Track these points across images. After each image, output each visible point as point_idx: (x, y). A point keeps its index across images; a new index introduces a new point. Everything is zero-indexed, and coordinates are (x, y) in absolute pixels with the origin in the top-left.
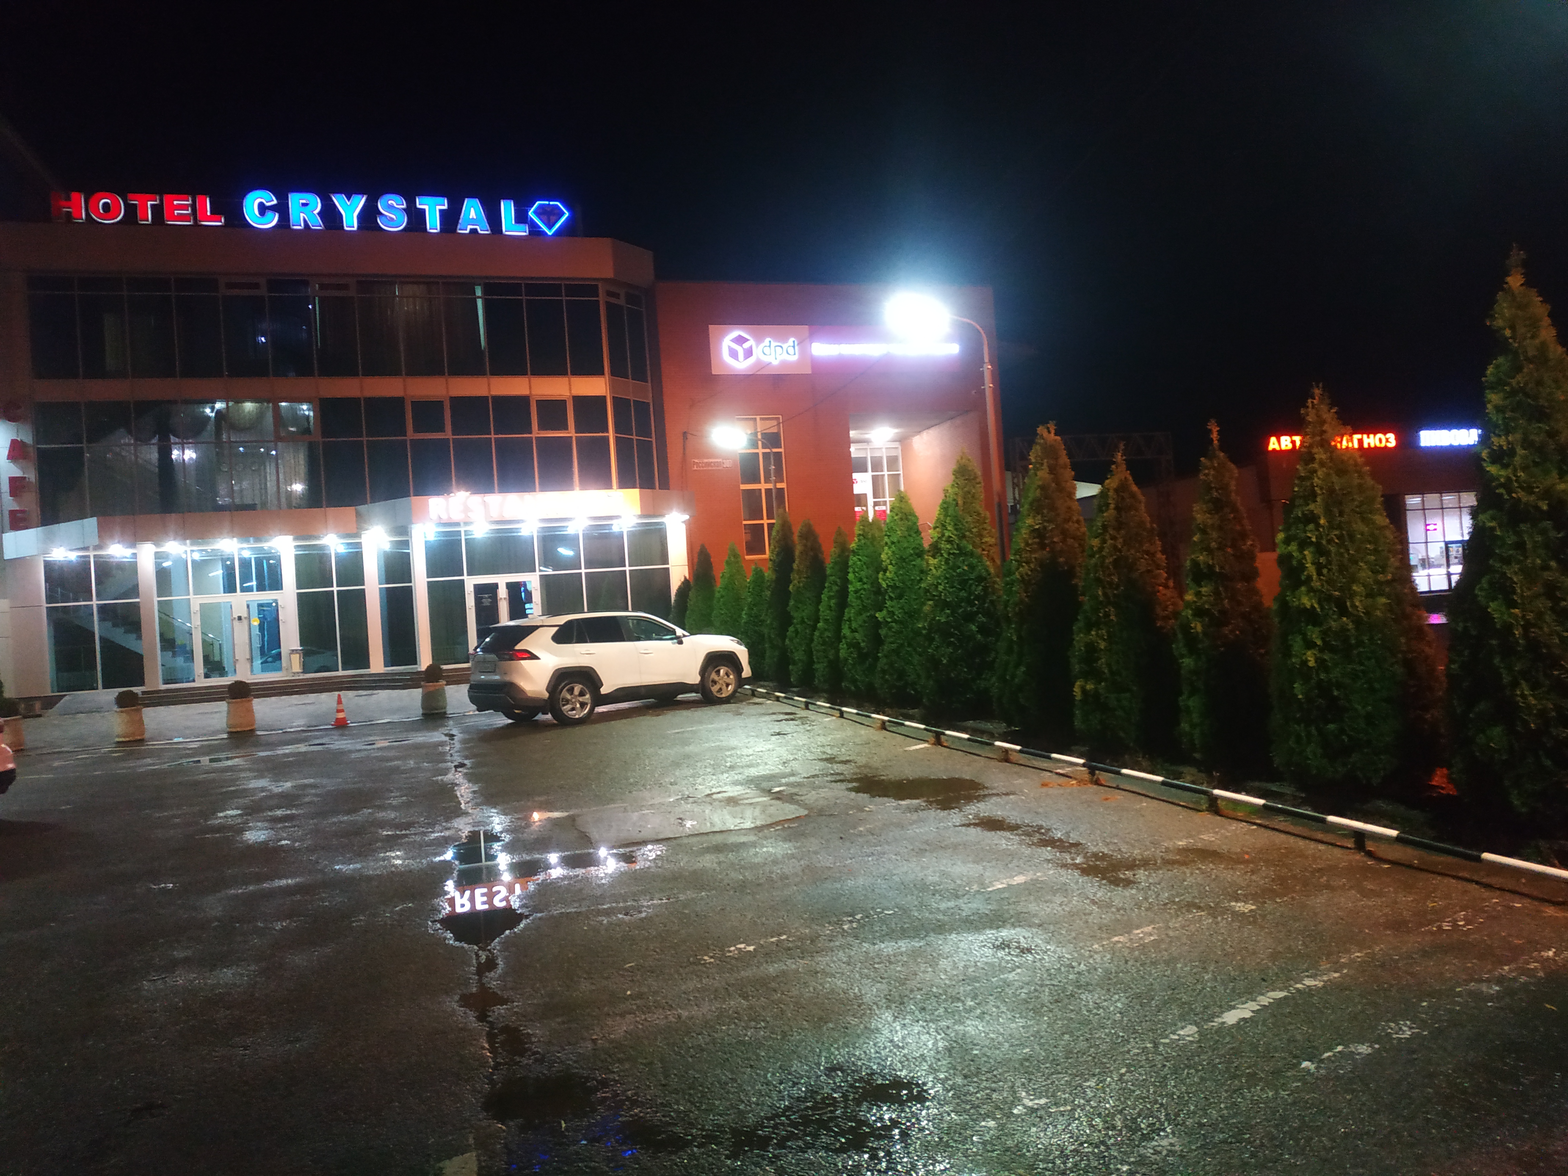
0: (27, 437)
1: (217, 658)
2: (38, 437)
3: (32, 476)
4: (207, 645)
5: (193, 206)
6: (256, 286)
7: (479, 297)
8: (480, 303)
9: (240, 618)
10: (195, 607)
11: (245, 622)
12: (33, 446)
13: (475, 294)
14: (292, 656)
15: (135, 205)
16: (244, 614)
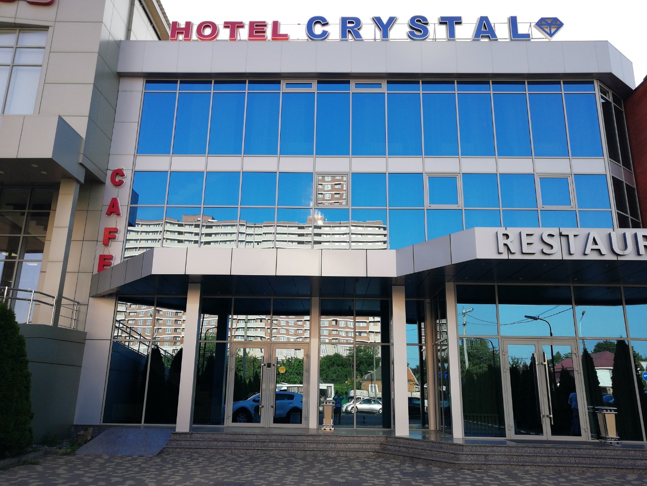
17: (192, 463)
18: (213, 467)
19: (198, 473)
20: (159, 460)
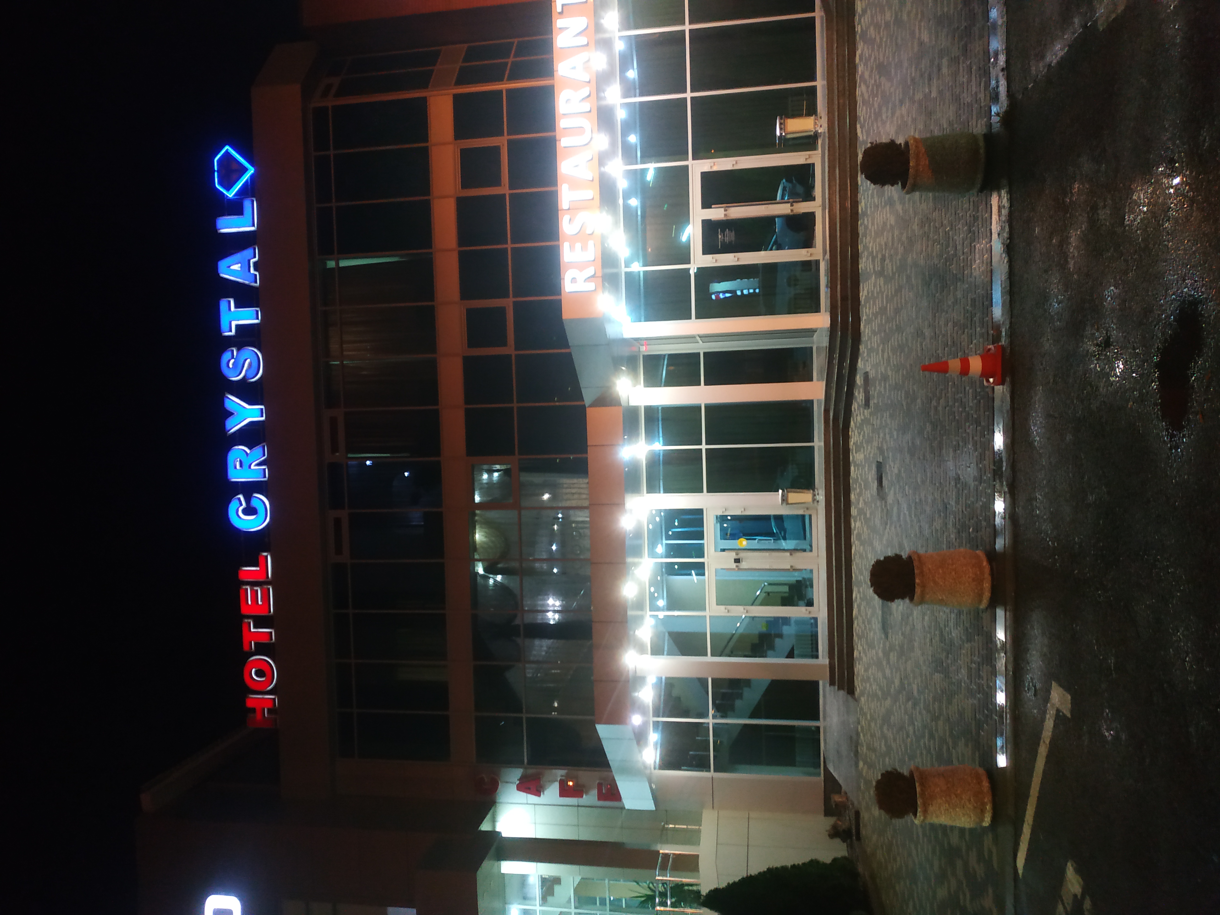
0: (515, 774)
1: (786, 589)
2: (516, 762)
3: (560, 773)
4: (768, 599)
5: (253, 584)
6: (338, 522)
7: (337, 264)
8: (343, 263)
9: (737, 561)
10: (721, 611)
11: (742, 555)
12: (526, 768)
13: (333, 269)
14: (790, 501)
15: (255, 644)
16: (733, 555)
17: (864, 659)
18: (867, 633)
19: (874, 651)
20: (862, 699)
